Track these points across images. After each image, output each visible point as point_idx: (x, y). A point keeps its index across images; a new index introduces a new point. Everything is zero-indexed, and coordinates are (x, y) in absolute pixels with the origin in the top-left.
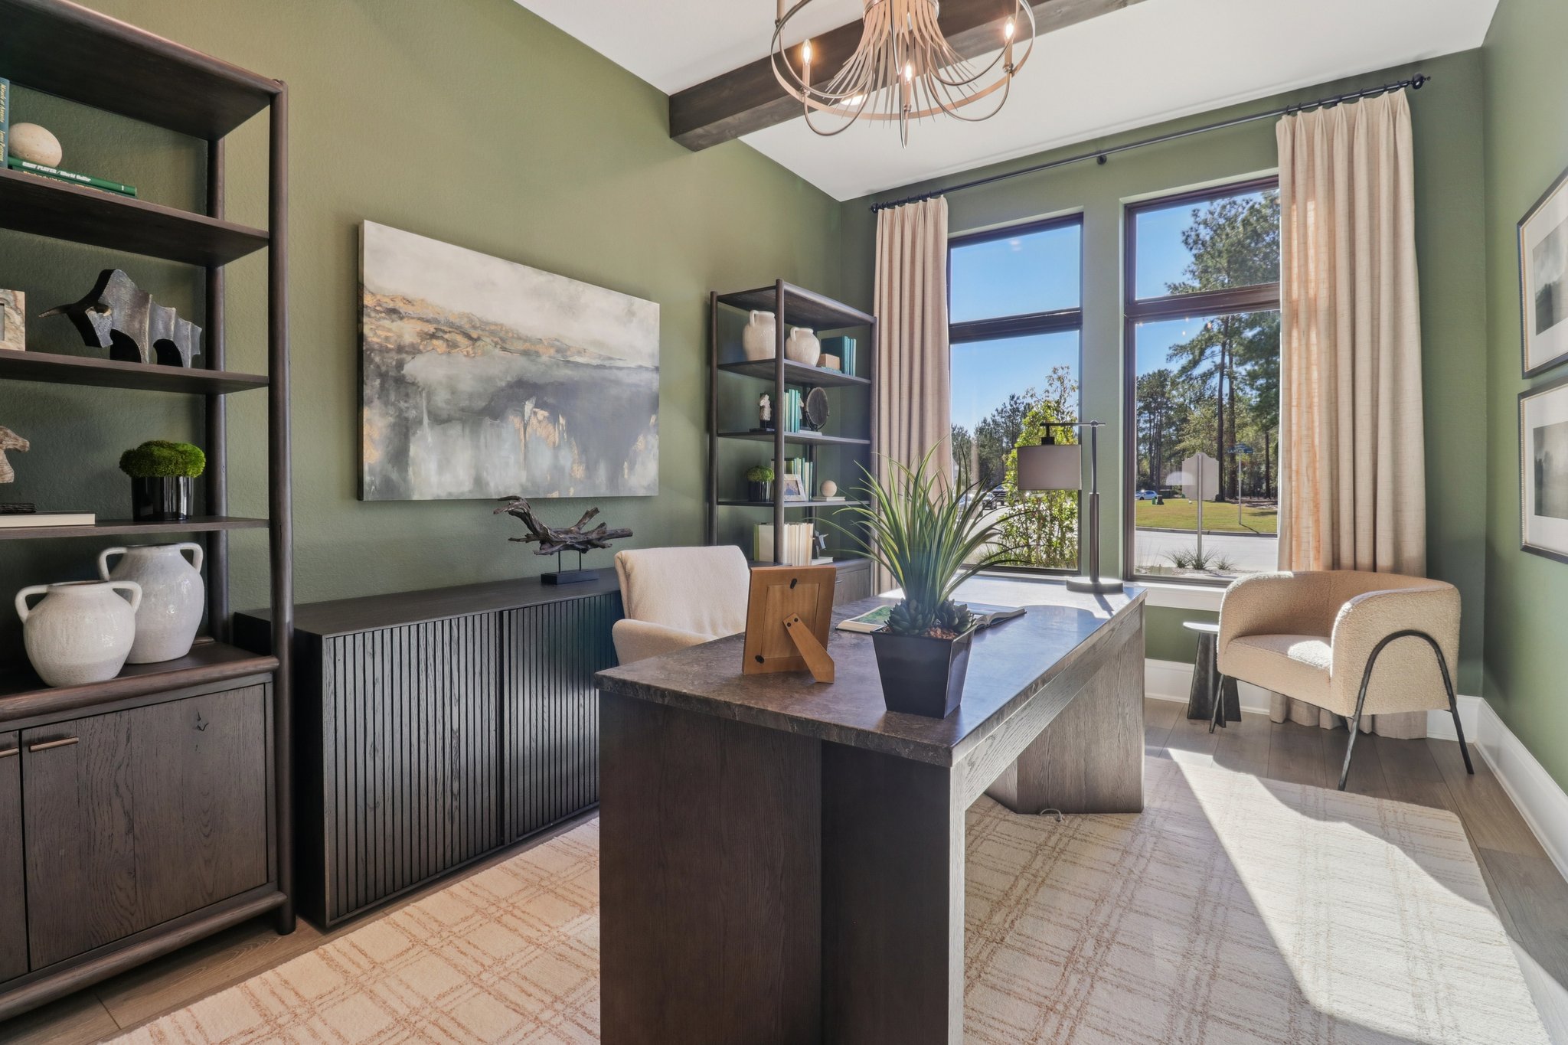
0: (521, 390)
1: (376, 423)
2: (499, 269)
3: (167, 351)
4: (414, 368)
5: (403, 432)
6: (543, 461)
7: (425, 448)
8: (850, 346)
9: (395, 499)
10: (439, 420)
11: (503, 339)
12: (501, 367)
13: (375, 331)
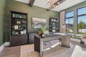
0: (39, 24)
1: (33, 25)
2: (38, 19)
3: (25, 23)
4: (34, 23)
5: (34, 26)
6: (40, 27)
7: (35, 26)
8: (58, 20)
9: (33, 28)
10: (35, 25)
11: (38, 22)
12: (38, 23)
13: (33, 22)
